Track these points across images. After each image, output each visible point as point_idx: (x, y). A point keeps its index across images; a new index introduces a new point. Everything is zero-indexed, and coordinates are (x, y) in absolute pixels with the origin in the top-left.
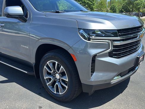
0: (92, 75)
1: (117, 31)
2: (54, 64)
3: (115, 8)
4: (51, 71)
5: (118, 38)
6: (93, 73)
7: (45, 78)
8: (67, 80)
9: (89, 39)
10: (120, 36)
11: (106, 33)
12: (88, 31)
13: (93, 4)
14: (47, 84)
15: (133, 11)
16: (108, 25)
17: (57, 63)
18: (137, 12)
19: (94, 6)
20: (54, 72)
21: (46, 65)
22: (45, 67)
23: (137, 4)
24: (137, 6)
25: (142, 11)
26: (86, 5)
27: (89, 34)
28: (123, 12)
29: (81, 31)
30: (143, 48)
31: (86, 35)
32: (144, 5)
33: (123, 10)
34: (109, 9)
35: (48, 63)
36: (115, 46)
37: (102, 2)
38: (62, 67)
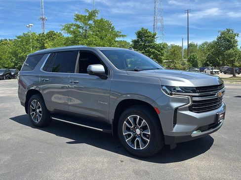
0: (174, 126)
1: (195, 89)
2: (135, 119)
3: (195, 59)
4: (132, 126)
5: (197, 94)
6: (176, 124)
7: (124, 134)
8: (149, 133)
9: (171, 94)
10: (198, 92)
11: (185, 90)
12: (170, 88)
13: (162, 54)
14: (126, 141)
15: (223, 65)
16: (188, 83)
17: (139, 117)
18: (230, 66)
19: (163, 57)
20: (134, 127)
21: (126, 120)
22: (125, 122)
23: (230, 55)
24: (230, 58)
25: (239, 65)
26: (151, 55)
27: (170, 91)
28: (208, 65)
29: (164, 87)
30: (225, 107)
31: (168, 91)
32: (239, 56)
33: (208, 62)
34: (185, 60)
35: (128, 118)
36: (194, 102)
37: (174, 51)
38: (144, 121)
